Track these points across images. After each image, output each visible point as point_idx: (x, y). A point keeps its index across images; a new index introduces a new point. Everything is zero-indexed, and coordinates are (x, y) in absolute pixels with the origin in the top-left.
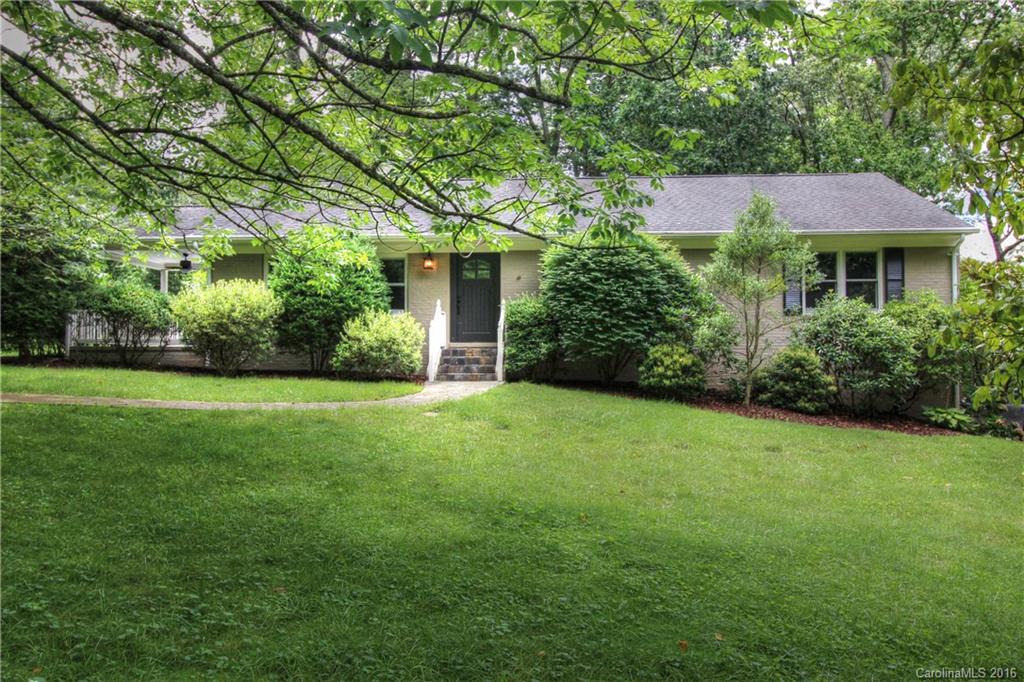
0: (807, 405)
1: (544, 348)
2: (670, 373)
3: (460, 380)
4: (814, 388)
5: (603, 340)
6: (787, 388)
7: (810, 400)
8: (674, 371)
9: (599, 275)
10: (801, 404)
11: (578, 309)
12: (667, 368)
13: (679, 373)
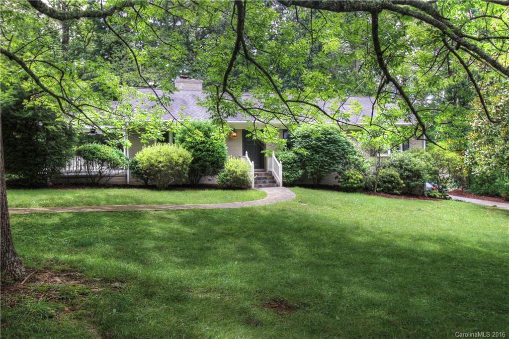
0: (397, 192)
1: (301, 172)
2: (356, 182)
3: (264, 187)
4: (399, 185)
5: (327, 169)
6: (390, 186)
7: (398, 190)
8: (357, 181)
9: (325, 142)
10: (395, 191)
11: (317, 156)
12: (355, 180)
13: (359, 182)
